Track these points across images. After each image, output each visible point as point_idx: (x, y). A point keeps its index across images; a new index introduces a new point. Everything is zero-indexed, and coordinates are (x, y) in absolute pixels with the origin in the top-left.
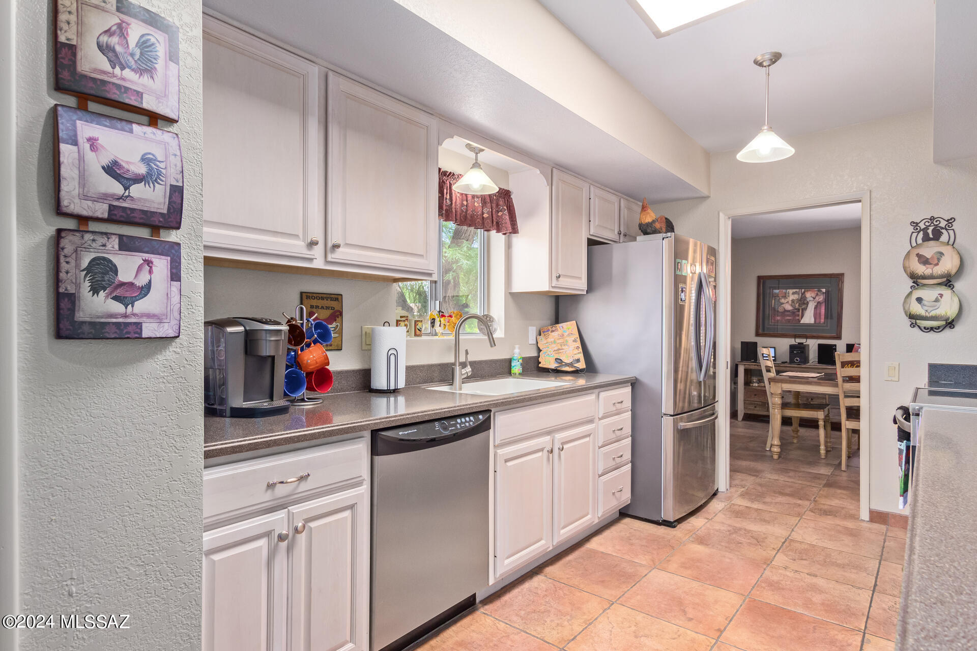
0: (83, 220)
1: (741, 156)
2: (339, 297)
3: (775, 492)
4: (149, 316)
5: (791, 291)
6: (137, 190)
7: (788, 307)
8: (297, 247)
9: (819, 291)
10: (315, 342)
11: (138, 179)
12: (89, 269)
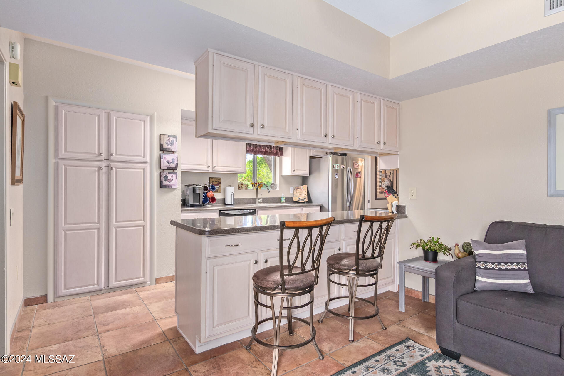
0: (164, 170)
2: (220, 179)
4: (172, 184)
6: (171, 164)
8: (205, 168)
10: (211, 190)
11: (171, 163)
12: (164, 177)
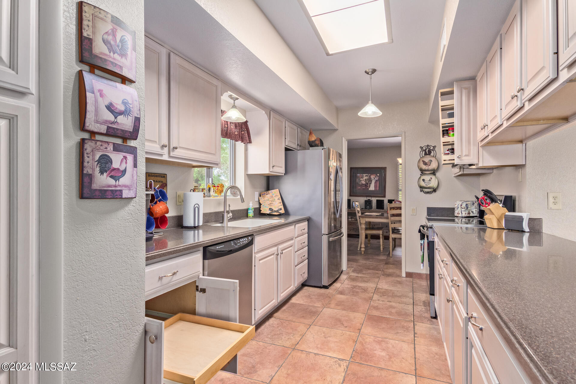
0: (93, 133)
1: (360, 114)
2: (165, 175)
3: (366, 269)
4: (125, 186)
5: (365, 175)
6: (120, 119)
7: (364, 183)
9: (377, 175)
10: (160, 201)
11: (121, 113)
12: (99, 161)
